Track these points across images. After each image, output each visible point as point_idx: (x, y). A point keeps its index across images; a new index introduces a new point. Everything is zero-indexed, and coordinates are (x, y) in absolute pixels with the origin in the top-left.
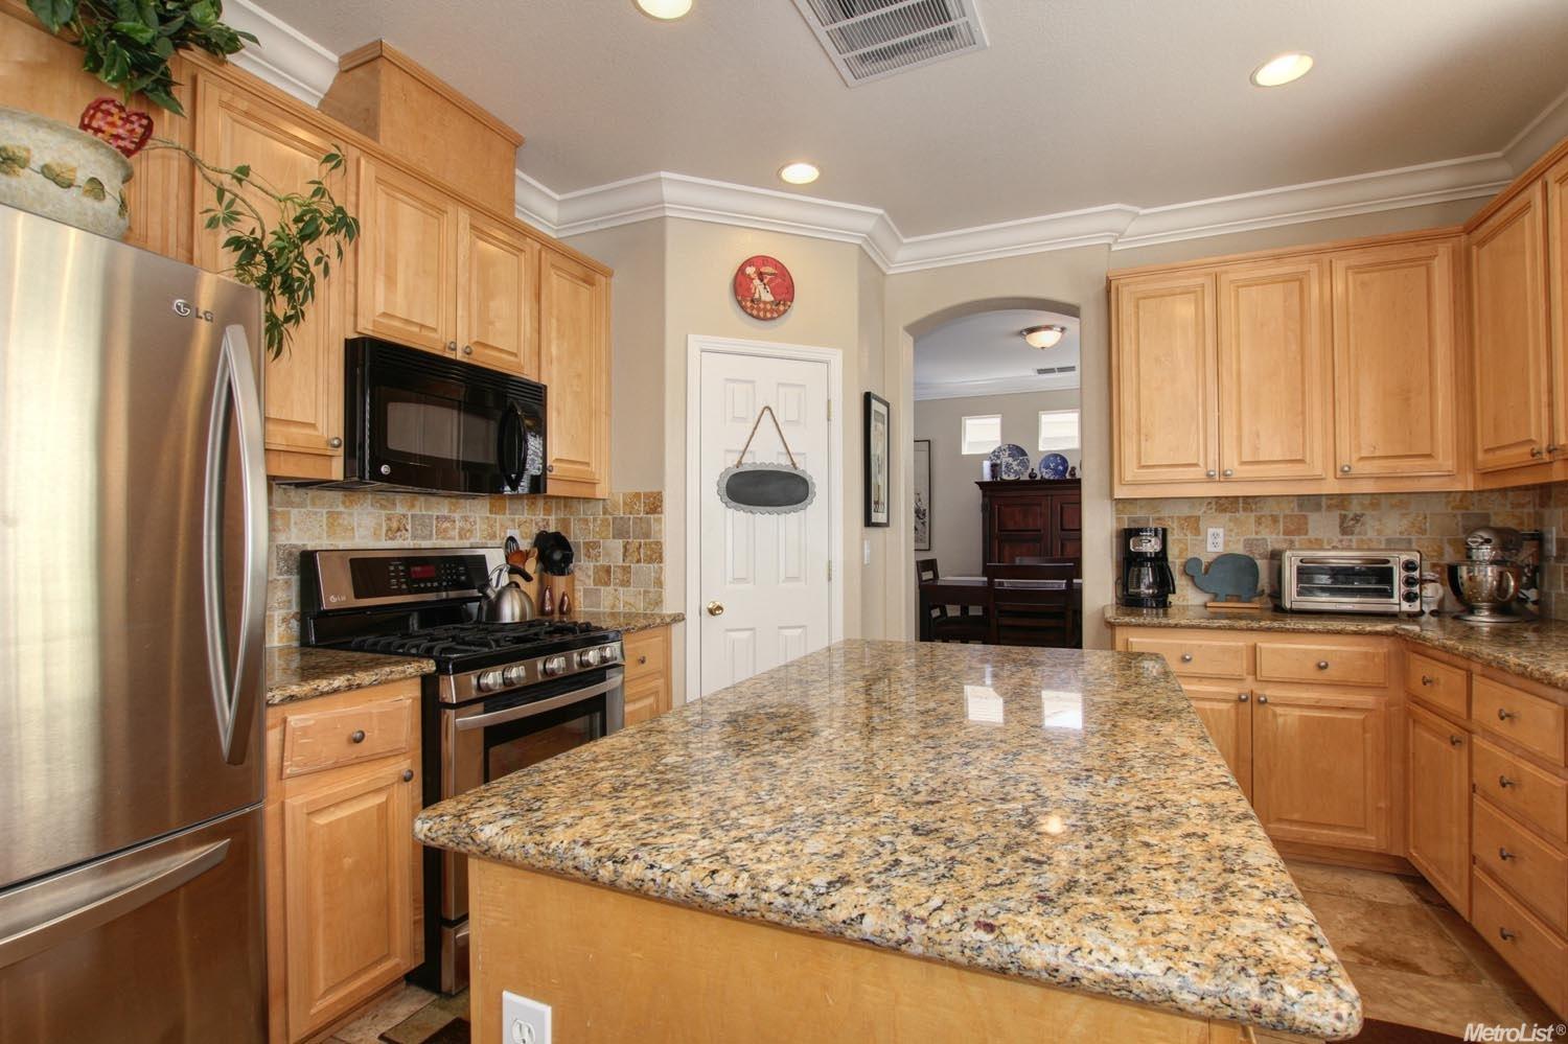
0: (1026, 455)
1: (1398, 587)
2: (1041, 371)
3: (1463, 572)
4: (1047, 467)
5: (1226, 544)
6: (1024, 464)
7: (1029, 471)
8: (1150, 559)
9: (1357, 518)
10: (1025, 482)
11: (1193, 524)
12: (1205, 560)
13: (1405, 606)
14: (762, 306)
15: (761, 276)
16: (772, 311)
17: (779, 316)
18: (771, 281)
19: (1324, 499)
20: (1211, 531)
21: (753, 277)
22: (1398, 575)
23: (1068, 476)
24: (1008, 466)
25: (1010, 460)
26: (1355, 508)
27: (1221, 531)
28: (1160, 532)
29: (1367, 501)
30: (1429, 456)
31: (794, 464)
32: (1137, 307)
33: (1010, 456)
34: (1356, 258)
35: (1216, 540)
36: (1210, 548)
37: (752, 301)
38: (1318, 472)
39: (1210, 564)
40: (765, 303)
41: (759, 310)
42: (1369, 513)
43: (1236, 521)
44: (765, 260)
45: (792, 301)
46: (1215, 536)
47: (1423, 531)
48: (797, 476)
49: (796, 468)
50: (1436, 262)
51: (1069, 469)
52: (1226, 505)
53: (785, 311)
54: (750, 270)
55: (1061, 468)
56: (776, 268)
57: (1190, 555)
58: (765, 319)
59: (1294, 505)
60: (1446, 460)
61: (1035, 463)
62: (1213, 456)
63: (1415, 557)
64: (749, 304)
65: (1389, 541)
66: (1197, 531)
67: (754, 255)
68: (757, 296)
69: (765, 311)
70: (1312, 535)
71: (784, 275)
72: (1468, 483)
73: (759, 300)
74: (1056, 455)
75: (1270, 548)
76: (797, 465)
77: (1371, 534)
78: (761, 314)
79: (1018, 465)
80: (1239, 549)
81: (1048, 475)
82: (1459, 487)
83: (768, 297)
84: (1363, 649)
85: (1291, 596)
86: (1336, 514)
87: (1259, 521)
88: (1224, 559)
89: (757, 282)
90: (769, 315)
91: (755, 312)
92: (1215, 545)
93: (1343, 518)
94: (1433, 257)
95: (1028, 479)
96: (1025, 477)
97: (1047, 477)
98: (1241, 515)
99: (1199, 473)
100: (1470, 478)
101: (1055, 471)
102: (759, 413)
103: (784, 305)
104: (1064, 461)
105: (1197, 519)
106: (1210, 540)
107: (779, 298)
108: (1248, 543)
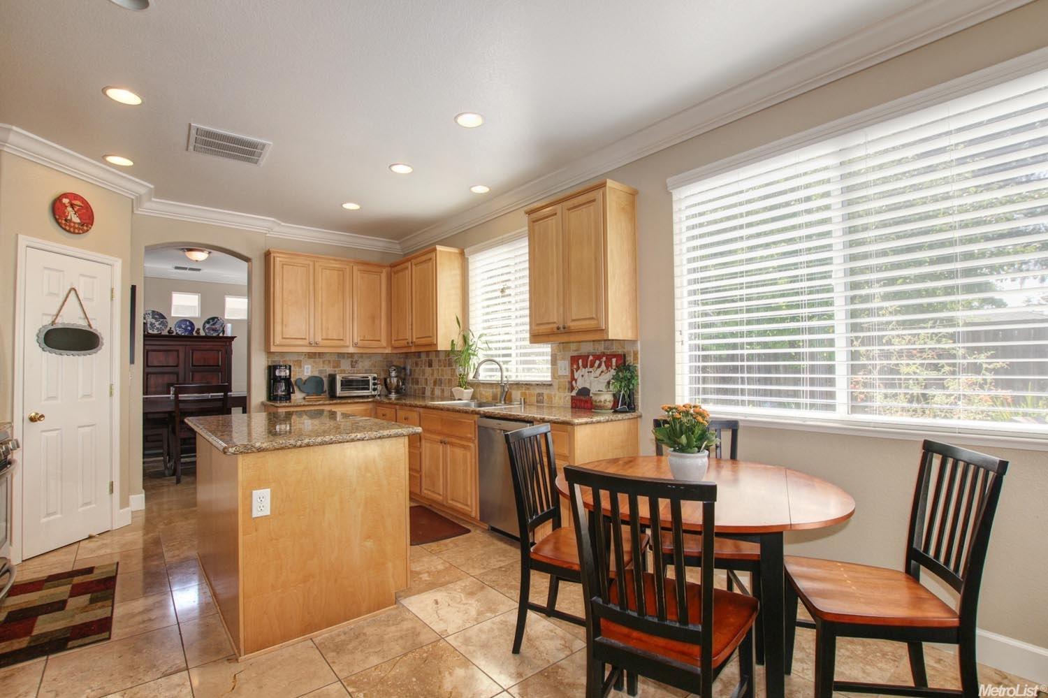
0: (165, 318)
1: (371, 386)
2: (177, 268)
3: (388, 380)
4: (180, 327)
5: (312, 372)
6: (164, 324)
7: (168, 329)
8: (283, 379)
9: (356, 362)
10: (165, 336)
11: (299, 363)
12: (304, 379)
13: (373, 393)
14: (72, 224)
15: (72, 206)
16: (79, 229)
17: (83, 233)
18: (78, 210)
19: (346, 355)
20: (306, 366)
21: (67, 205)
22: (371, 382)
23: (195, 334)
24: (152, 324)
25: (154, 321)
26: (356, 358)
27: (310, 366)
28: (288, 367)
29: (359, 355)
30: (379, 341)
31: (90, 325)
32: (283, 268)
33: (153, 318)
34: (361, 267)
35: (307, 371)
36: (305, 374)
37: (66, 220)
38: (348, 344)
39: (306, 381)
40: (74, 223)
41: (70, 226)
42: (360, 360)
43: (314, 362)
44: (74, 196)
45: (92, 225)
46: (307, 368)
47: (375, 367)
48: (92, 333)
49: (91, 328)
50: (382, 275)
51: (196, 330)
52: (311, 356)
53: (88, 230)
54: (66, 201)
55: (189, 328)
56: (82, 203)
57: (298, 377)
58: (74, 233)
59: (336, 356)
60: (384, 343)
61: (171, 325)
62: (312, 336)
63: (376, 375)
64: (64, 222)
65: (366, 370)
66: (300, 367)
67: (68, 192)
68: (69, 218)
69: (75, 228)
70: (342, 368)
71: (87, 208)
72: (388, 351)
73: (71, 221)
74: (185, 320)
75: (327, 374)
76: (92, 326)
77: (360, 368)
78: (72, 230)
79: (160, 324)
80: (316, 374)
81: (180, 332)
82: (387, 351)
83: (76, 220)
84: (363, 408)
85: (339, 392)
86: (350, 359)
87: (324, 362)
88: (311, 378)
89: (69, 209)
90: (77, 231)
91: (68, 228)
92: (307, 372)
93: (352, 361)
94: (381, 273)
95: (167, 334)
96: (165, 332)
97: (180, 333)
98: (317, 360)
99: (306, 342)
100: (390, 349)
101: (186, 329)
102: (67, 291)
103: (87, 226)
104: (192, 324)
105: (301, 361)
106: (306, 370)
107: (84, 221)
108: (320, 372)
